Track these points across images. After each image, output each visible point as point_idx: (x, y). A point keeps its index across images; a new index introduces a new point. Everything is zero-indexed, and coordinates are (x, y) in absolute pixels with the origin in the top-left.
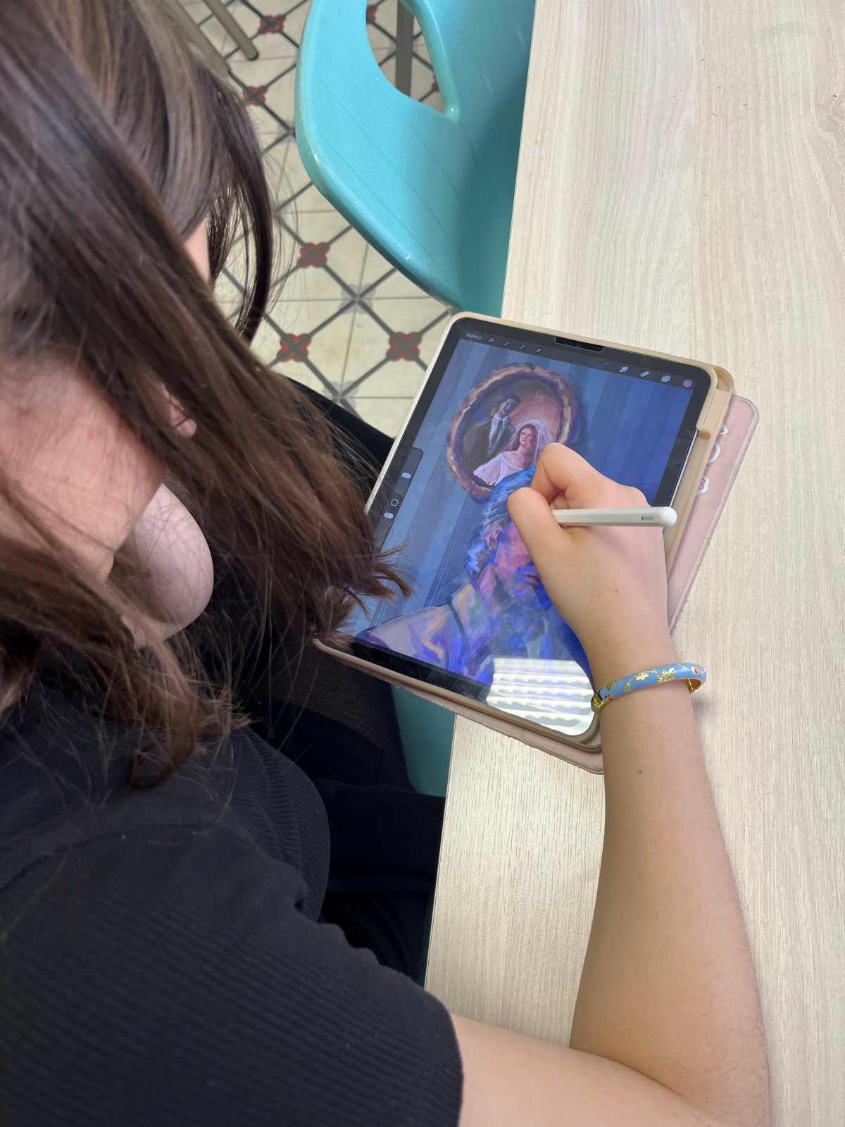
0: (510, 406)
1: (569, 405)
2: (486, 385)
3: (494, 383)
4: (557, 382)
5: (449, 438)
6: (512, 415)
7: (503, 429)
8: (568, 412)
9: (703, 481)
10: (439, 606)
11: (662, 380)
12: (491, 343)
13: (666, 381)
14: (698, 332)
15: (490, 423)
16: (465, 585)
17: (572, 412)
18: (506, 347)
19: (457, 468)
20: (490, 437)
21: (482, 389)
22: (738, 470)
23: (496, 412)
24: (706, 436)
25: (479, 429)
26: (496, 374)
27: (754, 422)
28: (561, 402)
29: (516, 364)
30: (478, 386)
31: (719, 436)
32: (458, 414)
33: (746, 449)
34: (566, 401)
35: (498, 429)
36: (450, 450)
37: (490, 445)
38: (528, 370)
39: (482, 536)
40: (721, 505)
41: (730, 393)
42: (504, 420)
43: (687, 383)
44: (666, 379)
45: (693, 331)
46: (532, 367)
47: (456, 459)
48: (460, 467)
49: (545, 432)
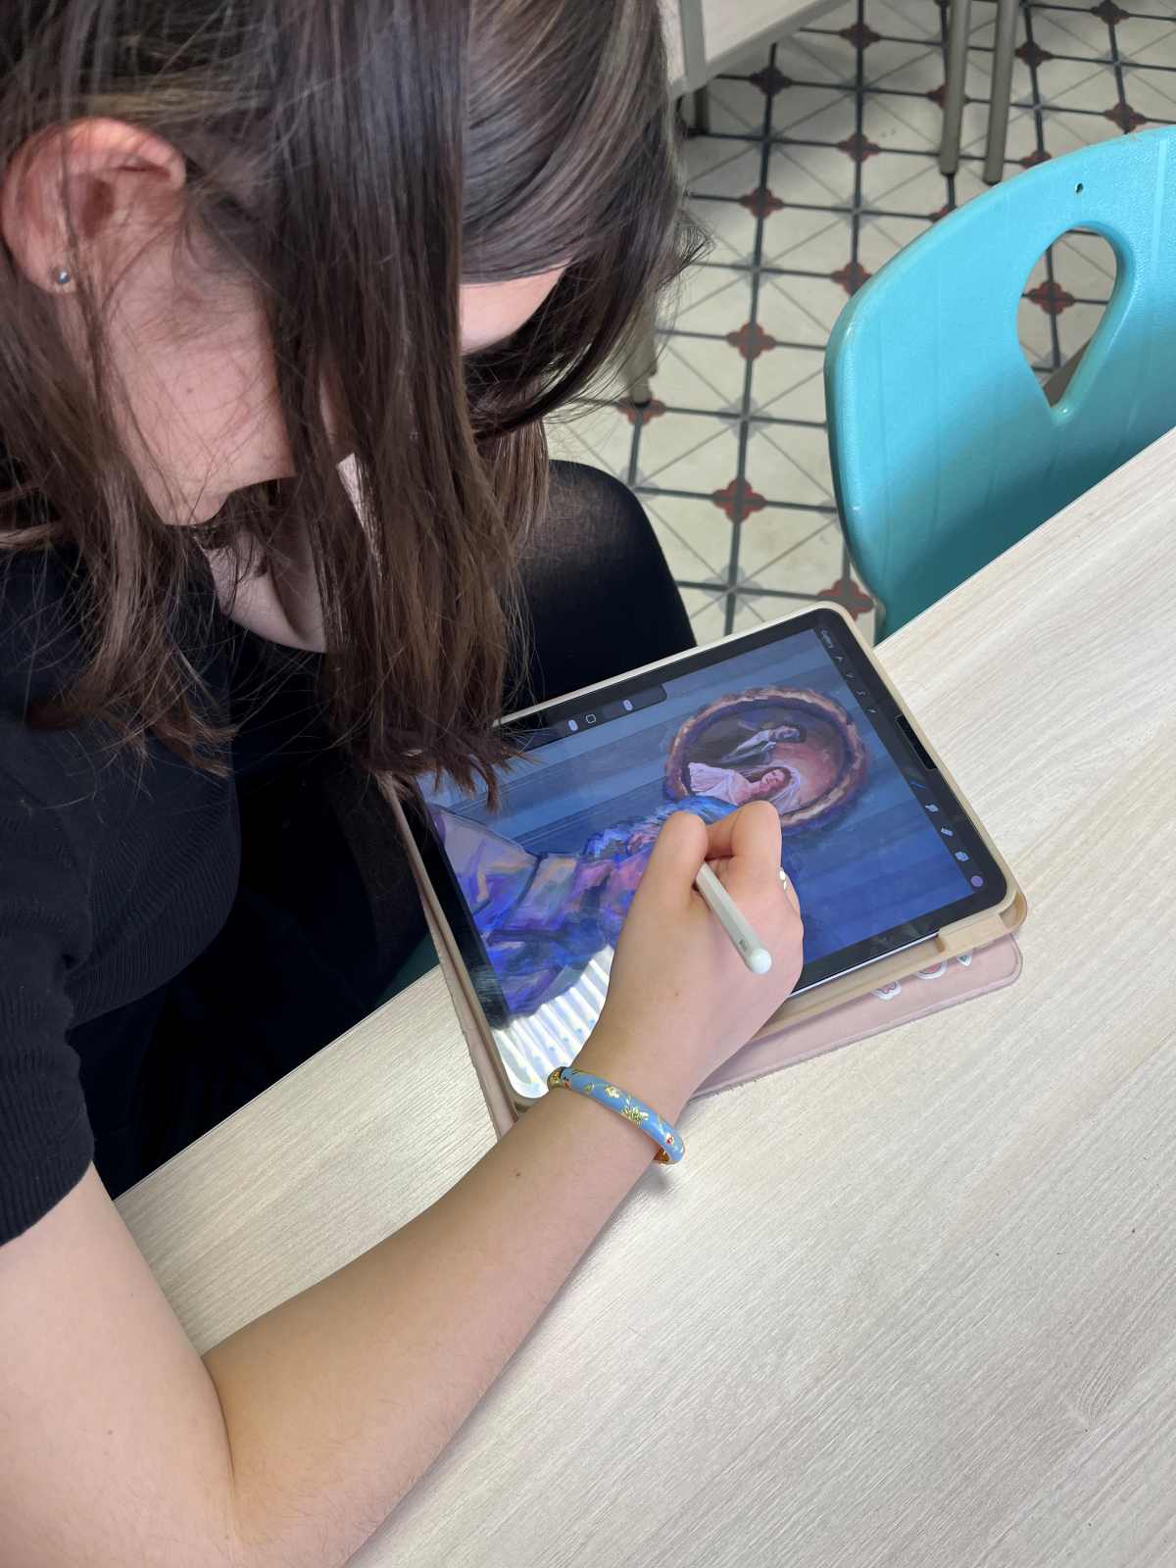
0: (789, 736)
1: (845, 789)
2: (789, 695)
3: (797, 700)
4: (856, 758)
5: (703, 709)
6: (782, 745)
7: (760, 751)
8: (835, 796)
9: (894, 986)
10: (528, 852)
11: (957, 854)
12: (836, 661)
13: (959, 858)
14: (1046, 844)
15: (756, 733)
16: (570, 857)
17: (840, 799)
18: (845, 678)
19: (680, 744)
20: (741, 747)
21: (780, 694)
22: (937, 1011)
23: (772, 729)
24: (941, 948)
25: (741, 729)
26: (808, 694)
27: (1003, 982)
28: (840, 779)
29: (838, 704)
30: (780, 689)
31: (953, 961)
32: (733, 695)
33: (968, 999)
34: (845, 784)
35: (755, 747)
36: (691, 721)
37: (734, 752)
38: (843, 719)
39: (634, 828)
40: (885, 1026)
41: (1009, 931)
42: (771, 743)
43: (977, 881)
44: (961, 856)
45: (1042, 838)
46: (850, 721)
47: (688, 734)
48: (685, 745)
49: (795, 793)
